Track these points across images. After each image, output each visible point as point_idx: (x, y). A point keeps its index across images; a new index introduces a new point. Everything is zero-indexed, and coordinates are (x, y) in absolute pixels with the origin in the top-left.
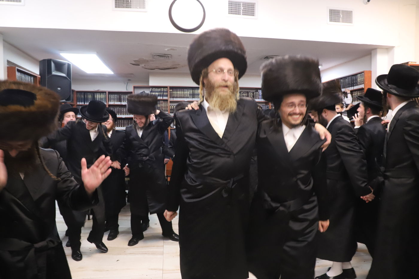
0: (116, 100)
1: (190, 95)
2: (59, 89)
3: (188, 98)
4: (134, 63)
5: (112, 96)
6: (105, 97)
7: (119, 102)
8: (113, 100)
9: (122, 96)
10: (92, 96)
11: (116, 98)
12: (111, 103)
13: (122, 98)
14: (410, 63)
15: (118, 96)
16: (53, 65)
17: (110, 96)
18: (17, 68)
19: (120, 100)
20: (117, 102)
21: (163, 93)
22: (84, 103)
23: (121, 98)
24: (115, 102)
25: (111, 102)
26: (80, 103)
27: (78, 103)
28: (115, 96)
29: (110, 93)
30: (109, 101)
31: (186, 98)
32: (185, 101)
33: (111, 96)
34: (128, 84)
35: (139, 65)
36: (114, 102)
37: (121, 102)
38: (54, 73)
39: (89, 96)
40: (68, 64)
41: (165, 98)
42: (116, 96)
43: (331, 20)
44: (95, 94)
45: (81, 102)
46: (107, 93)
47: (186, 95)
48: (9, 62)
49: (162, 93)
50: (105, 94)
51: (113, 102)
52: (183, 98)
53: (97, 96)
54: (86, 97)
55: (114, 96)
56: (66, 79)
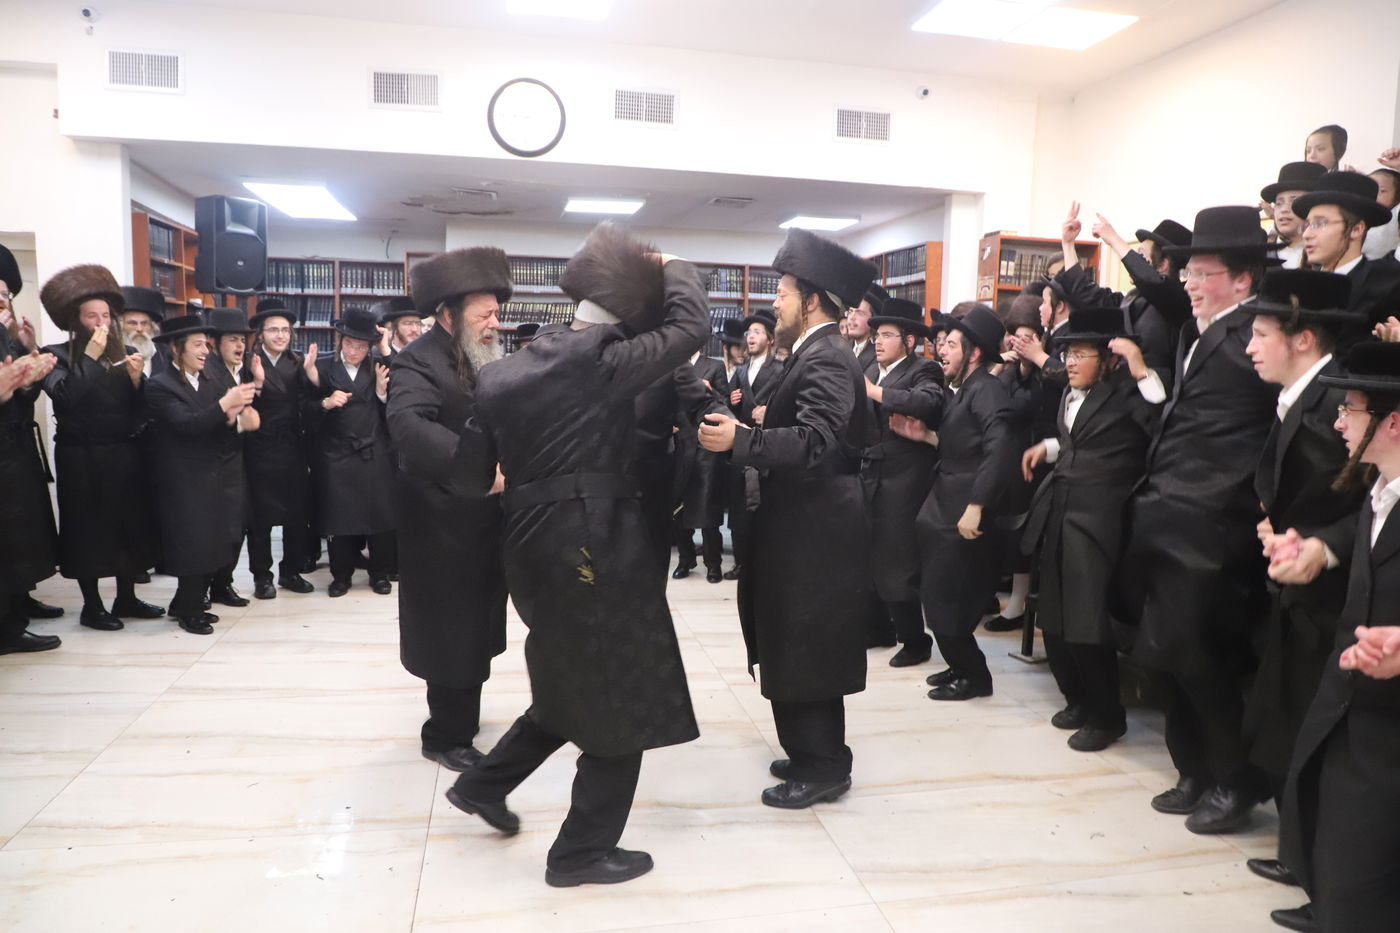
0: (359, 283)
1: (547, 276)
2: (240, 263)
3: (541, 284)
4: (409, 201)
5: (349, 272)
6: (331, 274)
7: (367, 287)
8: (352, 281)
9: (375, 273)
10: (296, 272)
11: (359, 277)
12: (348, 290)
13: (375, 278)
14: (1002, 233)
15: (365, 273)
16: (227, 209)
17: (344, 272)
18: (150, 215)
19: (370, 284)
20: (362, 287)
22: (277, 290)
23: (373, 278)
24: (357, 287)
25: (346, 286)
28: (357, 273)
29: (344, 264)
30: (341, 286)
31: (537, 284)
32: (535, 291)
33: (346, 273)
34: (391, 241)
35: (421, 205)
36: (354, 289)
37: (373, 287)
38: (231, 228)
39: (290, 270)
40: (260, 206)
42: (359, 271)
43: (841, 133)
44: (305, 266)
45: (271, 286)
46: (337, 266)
47: (537, 277)
48: (134, 204)
50: (331, 266)
51: (352, 286)
52: (530, 284)
53: (311, 270)
54: (281, 272)
55: (354, 271)
56: (255, 238)
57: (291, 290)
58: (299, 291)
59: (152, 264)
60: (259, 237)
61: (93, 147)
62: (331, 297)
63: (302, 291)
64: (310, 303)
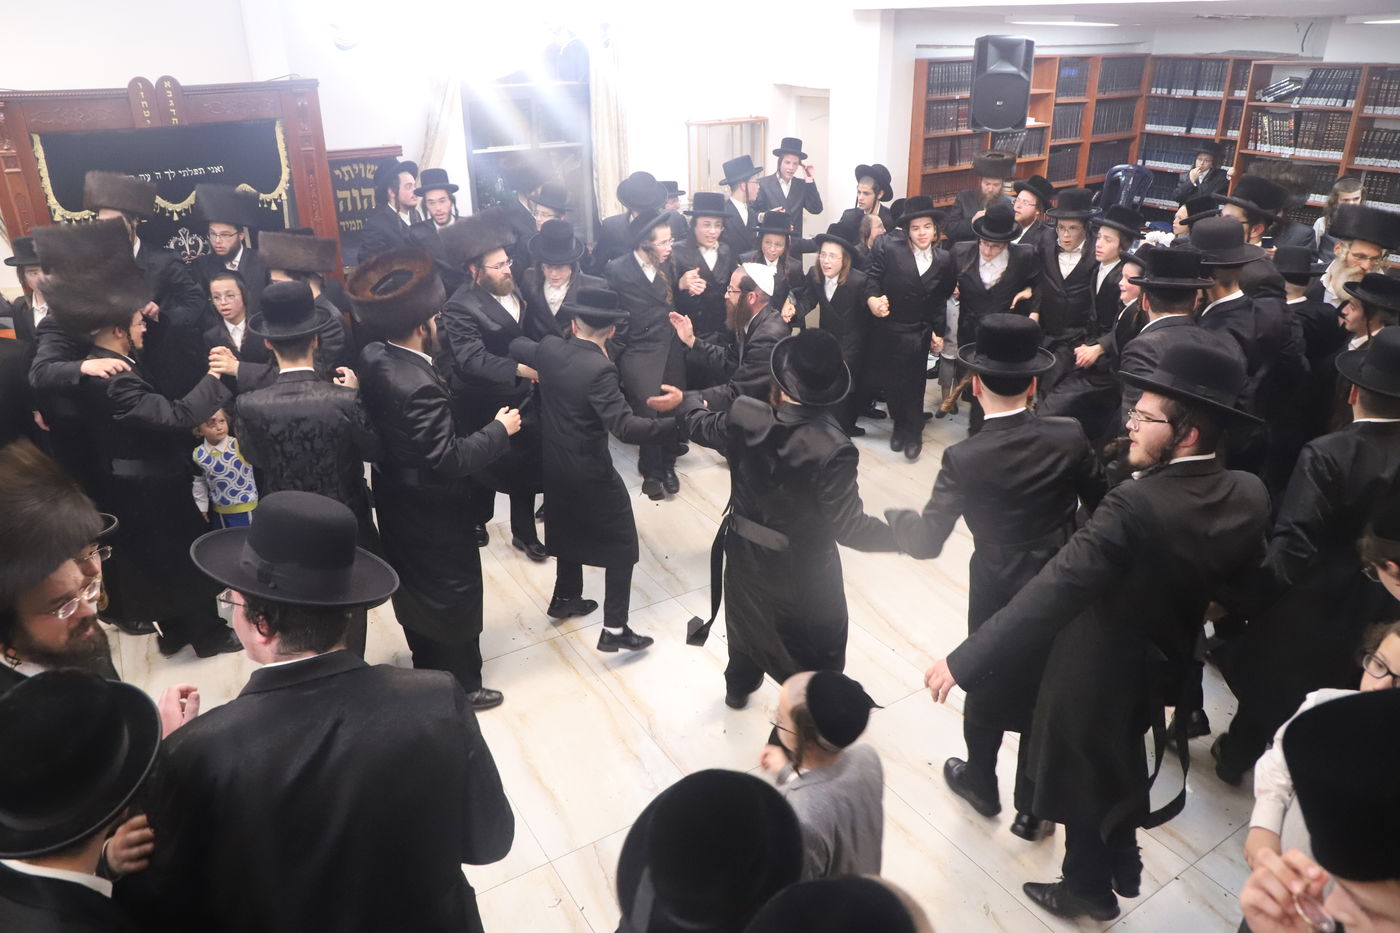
2: (999, 103)
6: (1225, 75)
10: (1193, 71)
16: (992, 51)
21: (1349, 88)
22: (1169, 92)
26: (1159, 91)
27: (1153, 91)
30: (1233, 89)
34: (1311, 29)
38: (993, 68)
39: (1186, 70)
40: (1028, 42)
41: (1351, 104)
44: (1202, 65)
45: (1162, 87)
46: (1230, 64)
48: (922, 47)
49: (1346, 87)
50: (1226, 65)
53: (1207, 69)
54: (1176, 72)
56: (1019, 76)
57: (1181, 93)
58: (1189, 93)
59: (930, 103)
60: (1023, 74)
61: (864, 15)
62: (1218, 102)
63: (1195, 94)
64: (1200, 107)
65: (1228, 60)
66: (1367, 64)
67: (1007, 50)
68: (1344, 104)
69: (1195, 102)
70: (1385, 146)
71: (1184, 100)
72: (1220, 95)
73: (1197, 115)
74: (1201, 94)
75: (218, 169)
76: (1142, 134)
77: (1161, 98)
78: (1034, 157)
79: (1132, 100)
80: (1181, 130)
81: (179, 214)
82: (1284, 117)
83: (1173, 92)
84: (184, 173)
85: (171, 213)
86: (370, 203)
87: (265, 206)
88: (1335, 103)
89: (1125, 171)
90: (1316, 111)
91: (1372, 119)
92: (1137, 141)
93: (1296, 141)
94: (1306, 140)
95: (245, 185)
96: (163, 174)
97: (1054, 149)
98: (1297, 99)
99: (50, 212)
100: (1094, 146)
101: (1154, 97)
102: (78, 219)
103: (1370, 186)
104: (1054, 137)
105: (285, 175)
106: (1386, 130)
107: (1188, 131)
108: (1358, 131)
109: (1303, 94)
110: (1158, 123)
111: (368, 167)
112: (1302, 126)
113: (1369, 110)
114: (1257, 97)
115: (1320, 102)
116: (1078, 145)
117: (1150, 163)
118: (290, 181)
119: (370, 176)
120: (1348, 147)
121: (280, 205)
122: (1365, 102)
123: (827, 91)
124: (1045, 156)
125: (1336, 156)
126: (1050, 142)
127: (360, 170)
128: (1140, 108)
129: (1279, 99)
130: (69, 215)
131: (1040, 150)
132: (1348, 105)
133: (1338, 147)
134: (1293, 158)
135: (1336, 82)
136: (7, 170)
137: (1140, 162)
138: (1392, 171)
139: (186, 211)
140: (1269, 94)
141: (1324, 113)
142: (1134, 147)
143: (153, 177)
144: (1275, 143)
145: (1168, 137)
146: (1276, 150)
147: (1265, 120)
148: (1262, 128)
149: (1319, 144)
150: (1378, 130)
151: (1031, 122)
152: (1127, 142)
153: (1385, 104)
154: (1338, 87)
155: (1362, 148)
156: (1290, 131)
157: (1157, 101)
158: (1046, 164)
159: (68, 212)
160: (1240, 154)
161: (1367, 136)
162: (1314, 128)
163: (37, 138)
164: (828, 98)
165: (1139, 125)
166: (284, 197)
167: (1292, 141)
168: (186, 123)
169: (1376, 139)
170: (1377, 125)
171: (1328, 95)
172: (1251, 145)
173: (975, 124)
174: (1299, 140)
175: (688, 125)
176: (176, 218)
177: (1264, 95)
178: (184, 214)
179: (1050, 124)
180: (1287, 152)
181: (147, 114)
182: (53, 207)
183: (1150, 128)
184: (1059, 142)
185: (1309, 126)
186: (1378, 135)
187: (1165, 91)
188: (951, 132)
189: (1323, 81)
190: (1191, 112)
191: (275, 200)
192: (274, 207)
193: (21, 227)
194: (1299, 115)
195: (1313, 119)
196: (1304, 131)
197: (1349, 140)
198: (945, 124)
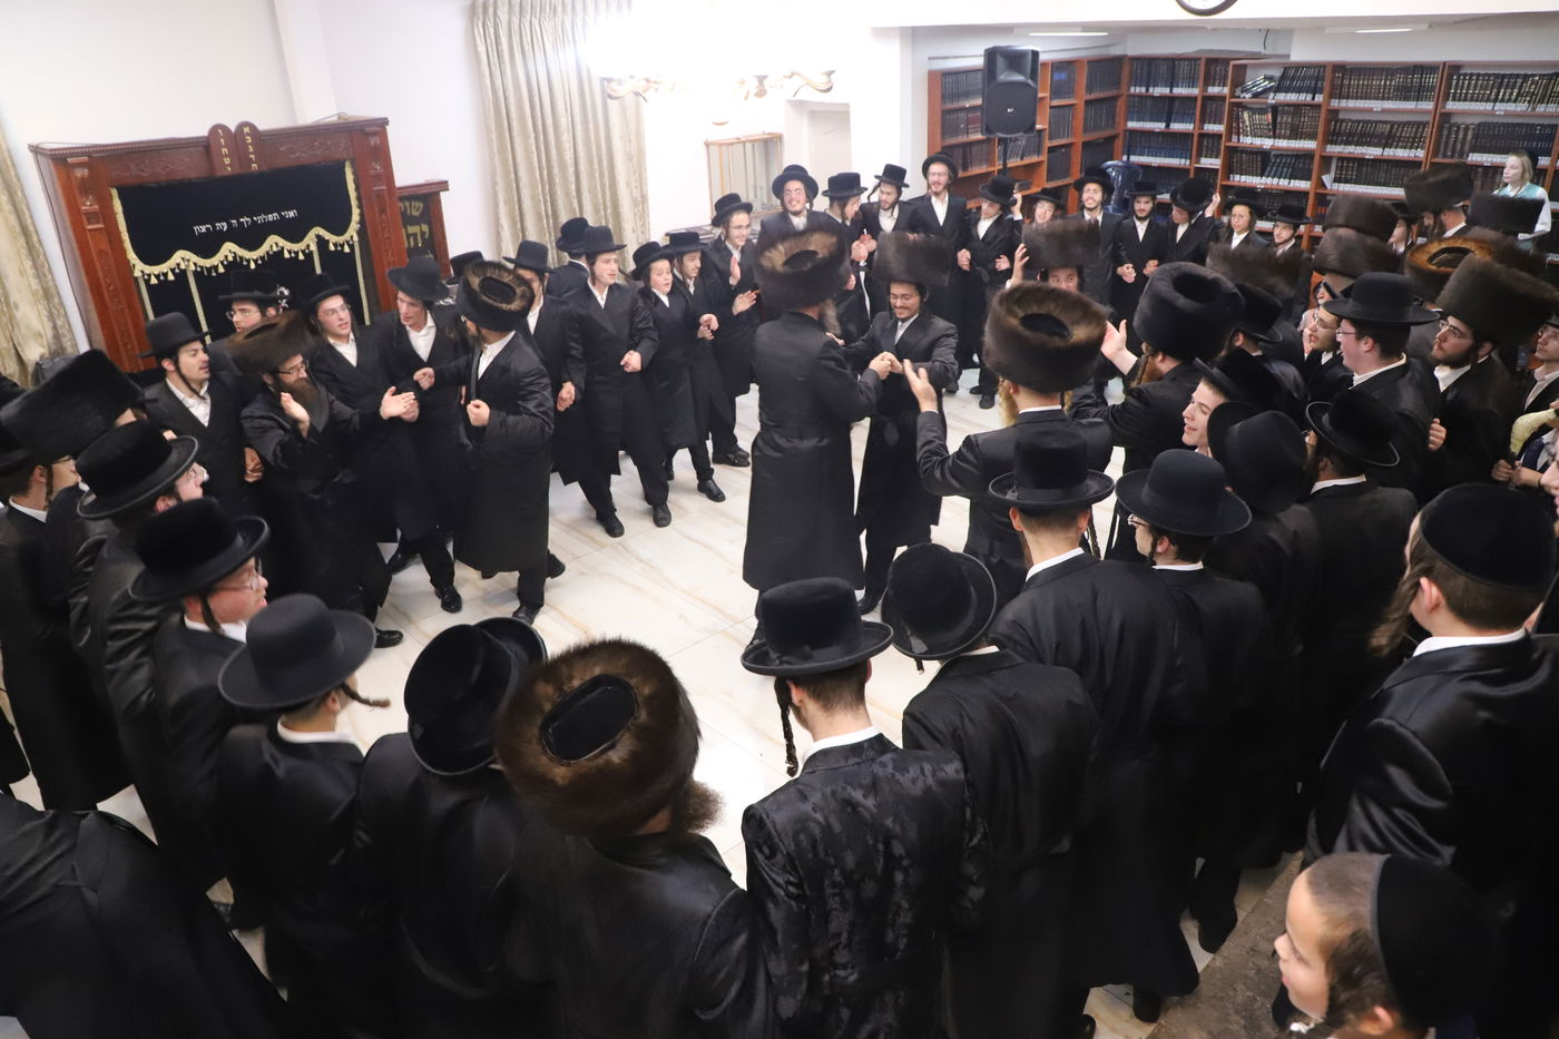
1: (1397, 88)
2: (1010, 110)
5: (1218, 69)
6: (1199, 73)
8: (1220, 79)
10: (1167, 70)
12: (1213, 90)
16: (1000, 62)
17: (1212, 69)
21: (1316, 84)
22: (1147, 90)
25: (1213, 85)
27: (1132, 90)
29: (1212, 61)
30: (1204, 86)
33: (1215, 70)
38: (1003, 77)
39: (1161, 69)
40: (1033, 51)
41: (1319, 98)
44: (1176, 64)
45: (1140, 86)
46: (1202, 63)
47: (1385, 88)
48: (932, 59)
49: (1313, 83)
50: (1199, 63)
51: (1219, 85)
53: (1181, 68)
54: (1152, 71)
56: (1028, 85)
57: (1158, 91)
58: (1166, 91)
59: (945, 113)
60: (1030, 82)
61: (882, 33)
62: (1195, 98)
63: (1171, 91)
64: (1177, 103)
65: (1200, 59)
66: (1330, 63)
67: (1015, 59)
68: (1313, 98)
69: (1171, 99)
70: (1351, 134)
71: (1162, 98)
72: (1195, 91)
73: (1175, 111)
74: (1178, 91)
75: (291, 214)
76: (1125, 131)
77: (1141, 96)
78: (1034, 159)
79: (1114, 99)
80: (1159, 126)
81: (255, 261)
82: (1262, 111)
83: (1151, 90)
84: (259, 219)
85: (248, 261)
86: (415, 239)
87: (339, 248)
88: (1305, 97)
89: (1114, 166)
90: (1289, 105)
91: (1336, 112)
92: (1121, 138)
93: (1274, 133)
94: (1283, 132)
95: (318, 228)
96: (238, 222)
97: (1051, 150)
98: (1272, 95)
99: (131, 269)
100: (1085, 145)
101: (1134, 96)
102: (156, 273)
103: (1341, 170)
104: (1051, 139)
105: (356, 216)
106: (1350, 120)
107: (1168, 126)
108: (1328, 122)
109: (1278, 89)
110: (1139, 120)
111: (413, 204)
112: (1279, 119)
113: (1335, 103)
114: (1237, 94)
115: (1292, 97)
116: (1069, 146)
117: (1134, 159)
118: (362, 222)
119: (416, 214)
120: (1320, 137)
121: (352, 247)
122: (1331, 96)
123: (847, 105)
124: (1044, 157)
125: (1310, 145)
126: (1048, 144)
127: (405, 208)
128: (1121, 105)
129: (1256, 95)
130: (148, 269)
131: (1039, 153)
132: (1316, 99)
133: (1312, 136)
134: (1273, 148)
135: (1304, 78)
136: (90, 227)
137: (1125, 158)
138: (1360, 156)
139: (262, 258)
140: (1247, 91)
141: (1297, 107)
142: (1119, 143)
143: (230, 225)
144: (1255, 136)
145: (1151, 133)
146: (1258, 142)
147: (1246, 115)
148: (1244, 122)
149: (1295, 134)
150: (1342, 121)
151: (1038, 127)
152: (1111, 140)
153: (1348, 98)
154: (1307, 83)
155: (1332, 137)
156: (1269, 124)
157: (1136, 99)
158: (1045, 165)
159: (147, 267)
160: (1226, 147)
161: (1335, 125)
162: (1290, 120)
163: (114, 192)
164: (848, 112)
165: (1122, 122)
166: (356, 238)
167: (1271, 133)
168: (265, 169)
169: (1343, 127)
170: (1341, 116)
171: (1299, 90)
172: (1235, 138)
173: (988, 130)
174: (1278, 131)
175: (707, 145)
176: (253, 266)
177: (1242, 92)
178: (260, 262)
179: (1046, 126)
180: (1267, 143)
181: (227, 161)
182: (132, 262)
183: (1132, 125)
184: (1055, 143)
185: (1285, 119)
186: (1344, 124)
187: (1143, 90)
188: (963, 139)
189: (1293, 79)
190: (1169, 108)
191: (348, 242)
192: (347, 249)
193: (103, 283)
194: (1275, 109)
195: (1288, 113)
196: (1281, 123)
197: (1320, 130)
198: (956, 132)
